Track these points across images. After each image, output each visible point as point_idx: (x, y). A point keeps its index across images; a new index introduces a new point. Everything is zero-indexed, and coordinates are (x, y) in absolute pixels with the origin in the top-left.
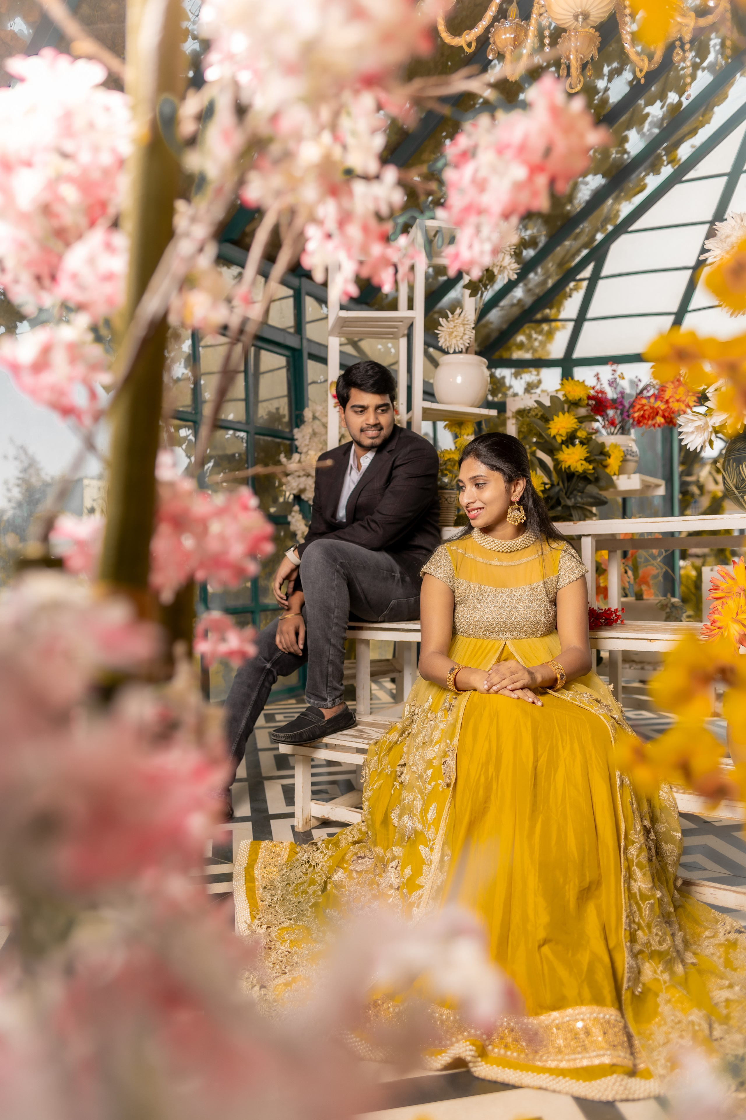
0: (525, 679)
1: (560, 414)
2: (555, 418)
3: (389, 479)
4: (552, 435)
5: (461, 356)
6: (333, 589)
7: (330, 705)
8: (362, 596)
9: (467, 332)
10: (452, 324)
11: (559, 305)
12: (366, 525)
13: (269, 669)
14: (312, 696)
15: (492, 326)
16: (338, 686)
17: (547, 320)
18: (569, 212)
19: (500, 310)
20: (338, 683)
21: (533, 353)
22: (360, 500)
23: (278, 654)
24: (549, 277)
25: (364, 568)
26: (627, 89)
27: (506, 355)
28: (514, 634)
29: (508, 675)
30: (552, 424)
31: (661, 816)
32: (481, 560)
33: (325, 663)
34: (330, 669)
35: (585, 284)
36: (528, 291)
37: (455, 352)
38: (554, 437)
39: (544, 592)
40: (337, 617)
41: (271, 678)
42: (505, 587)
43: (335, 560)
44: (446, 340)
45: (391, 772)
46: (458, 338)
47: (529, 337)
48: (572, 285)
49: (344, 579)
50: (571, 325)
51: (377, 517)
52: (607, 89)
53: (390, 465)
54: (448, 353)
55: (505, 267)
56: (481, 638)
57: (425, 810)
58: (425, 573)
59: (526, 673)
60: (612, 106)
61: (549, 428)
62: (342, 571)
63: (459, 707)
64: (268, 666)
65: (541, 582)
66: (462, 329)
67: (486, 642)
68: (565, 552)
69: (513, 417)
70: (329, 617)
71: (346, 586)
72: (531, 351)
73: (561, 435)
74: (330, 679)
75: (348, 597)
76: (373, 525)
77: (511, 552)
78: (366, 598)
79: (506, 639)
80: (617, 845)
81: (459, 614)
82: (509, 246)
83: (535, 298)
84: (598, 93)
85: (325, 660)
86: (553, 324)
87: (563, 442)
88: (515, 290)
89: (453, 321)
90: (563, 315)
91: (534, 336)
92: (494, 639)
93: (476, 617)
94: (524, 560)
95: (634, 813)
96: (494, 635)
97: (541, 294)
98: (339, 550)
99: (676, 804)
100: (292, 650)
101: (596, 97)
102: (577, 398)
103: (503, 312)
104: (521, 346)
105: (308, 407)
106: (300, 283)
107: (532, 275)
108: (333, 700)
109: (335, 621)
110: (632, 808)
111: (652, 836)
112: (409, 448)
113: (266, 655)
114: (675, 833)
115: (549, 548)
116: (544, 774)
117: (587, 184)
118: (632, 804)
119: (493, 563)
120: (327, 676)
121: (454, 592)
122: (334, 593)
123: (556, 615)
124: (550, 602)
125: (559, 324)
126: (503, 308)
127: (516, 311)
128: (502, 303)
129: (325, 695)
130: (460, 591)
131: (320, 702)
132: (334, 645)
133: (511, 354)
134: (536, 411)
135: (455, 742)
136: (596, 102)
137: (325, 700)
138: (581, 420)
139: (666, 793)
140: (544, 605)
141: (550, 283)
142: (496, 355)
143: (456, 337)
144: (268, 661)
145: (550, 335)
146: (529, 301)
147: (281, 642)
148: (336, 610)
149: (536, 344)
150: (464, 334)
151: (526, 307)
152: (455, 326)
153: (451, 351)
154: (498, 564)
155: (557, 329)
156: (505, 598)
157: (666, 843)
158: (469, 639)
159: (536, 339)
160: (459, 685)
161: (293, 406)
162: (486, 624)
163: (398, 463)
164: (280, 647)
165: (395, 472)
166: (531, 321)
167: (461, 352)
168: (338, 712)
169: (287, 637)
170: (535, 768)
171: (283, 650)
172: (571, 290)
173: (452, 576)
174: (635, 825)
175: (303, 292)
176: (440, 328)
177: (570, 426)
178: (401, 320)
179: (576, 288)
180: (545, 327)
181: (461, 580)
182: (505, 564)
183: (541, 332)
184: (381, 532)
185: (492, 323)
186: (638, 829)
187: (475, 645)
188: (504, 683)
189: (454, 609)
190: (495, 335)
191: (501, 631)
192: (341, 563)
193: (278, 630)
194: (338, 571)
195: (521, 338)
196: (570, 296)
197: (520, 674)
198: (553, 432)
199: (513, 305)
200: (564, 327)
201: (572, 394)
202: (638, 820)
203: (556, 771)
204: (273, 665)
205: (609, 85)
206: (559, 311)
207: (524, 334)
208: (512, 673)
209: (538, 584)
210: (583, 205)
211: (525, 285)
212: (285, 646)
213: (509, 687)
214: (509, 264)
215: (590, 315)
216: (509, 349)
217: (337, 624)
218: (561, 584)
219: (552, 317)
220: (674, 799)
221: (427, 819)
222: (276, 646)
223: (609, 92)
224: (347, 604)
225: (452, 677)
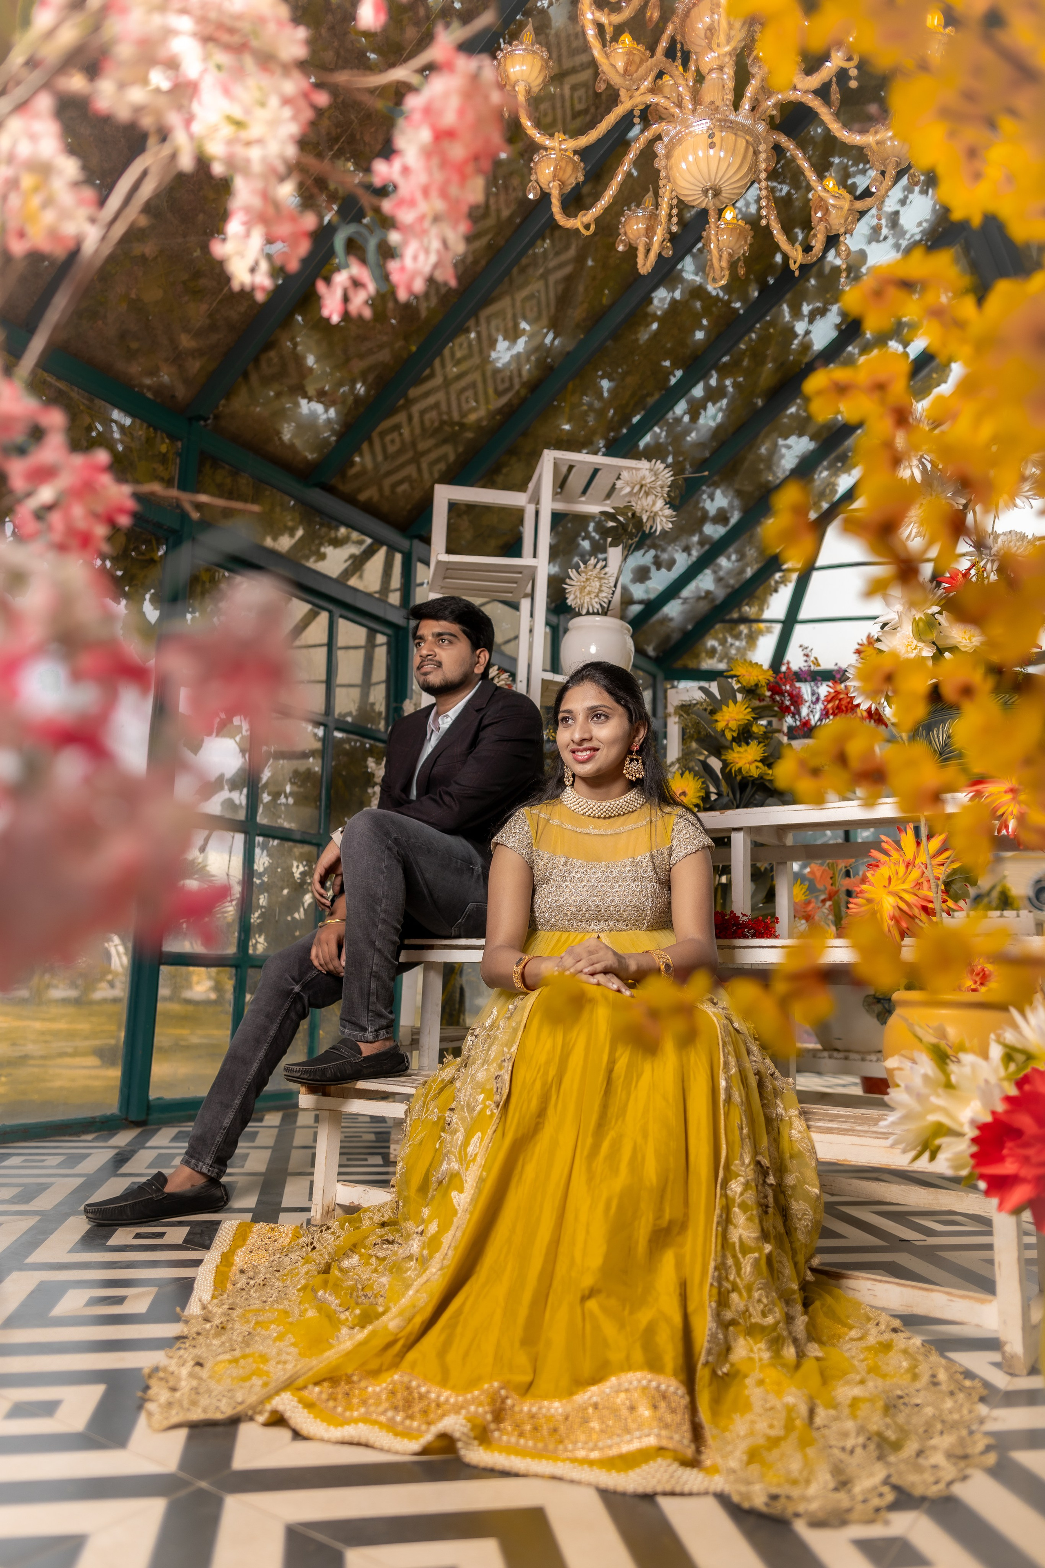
0: (609, 960)
1: (731, 702)
2: (724, 708)
3: (474, 743)
4: (719, 729)
5: (598, 618)
6: (382, 872)
7: (370, 1038)
8: (425, 891)
9: (604, 588)
10: (584, 577)
11: (762, 603)
12: (438, 798)
13: (298, 994)
14: (347, 1024)
15: (672, 625)
16: (385, 1012)
17: (745, 620)
18: (769, 482)
19: (683, 603)
20: (386, 1008)
21: (728, 663)
22: (435, 770)
23: (312, 974)
24: (747, 565)
25: (429, 851)
26: (834, 334)
27: (692, 664)
28: (611, 924)
29: (585, 955)
30: (718, 716)
31: (792, 1164)
32: (570, 827)
33: (367, 976)
34: (373, 985)
35: (794, 576)
36: (719, 580)
37: (588, 613)
38: (723, 731)
39: (650, 868)
40: (385, 912)
41: (299, 1006)
42: (599, 861)
43: (387, 834)
44: (576, 597)
45: (439, 1118)
46: (593, 596)
47: (723, 642)
48: (778, 576)
49: (399, 861)
50: (777, 628)
51: (454, 788)
52: (807, 333)
53: (476, 724)
54: (579, 614)
55: (656, 514)
56: (566, 930)
57: (466, 1144)
58: (497, 844)
59: (610, 953)
60: (816, 353)
61: (717, 721)
62: (395, 849)
63: (524, 1008)
64: (297, 989)
65: (648, 854)
66: (598, 584)
67: (573, 935)
68: (681, 817)
69: (675, 713)
70: (374, 911)
71: (400, 871)
72: (725, 661)
73: (731, 730)
74: (373, 999)
75: (403, 886)
76: (447, 799)
77: (610, 817)
78: (431, 895)
79: (601, 931)
81: (538, 900)
82: (662, 487)
83: (729, 590)
84: (796, 335)
85: (367, 971)
86: (755, 626)
87: (734, 739)
88: (700, 577)
89: (585, 572)
90: (767, 615)
91: (730, 640)
92: (584, 931)
93: (559, 900)
94: (628, 828)
95: (742, 1139)
96: (584, 925)
97: (737, 586)
98: (393, 822)
99: (813, 1147)
100: (331, 967)
101: (796, 342)
102: (753, 683)
103: (686, 606)
104: (712, 652)
105: (411, 698)
106: (411, 546)
107: (723, 561)
108: (376, 1031)
109: (382, 916)
110: (741, 1133)
111: (771, 1180)
112: (501, 704)
113: (296, 974)
114: (810, 1188)
115: (659, 813)
117: (789, 447)
118: (742, 1129)
119: (585, 831)
120: (369, 995)
121: (532, 869)
122: (382, 878)
123: (670, 903)
124: (659, 881)
125: (762, 626)
126: (685, 601)
127: (704, 606)
128: (686, 593)
129: (364, 1022)
130: (541, 867)
131: (357, 1033)
132: (379, 951)
133: (699, 662)
134: (705, 706)
135: (515, 1047)
136: (794, 347)
137: (365, 1030)
138: (759, 713)
139: (800, 1132)
140: (650, 886)
141: (749, 572)
142: (679, 664)
143: (589, 593)
144: (297, 983)
145: (752, 639)
146: (720, 594)
147: (317, 956)
148: (384, 900)
149: (733, 652)
150: (600, 591)
151: (718, 602)
152: (587, 580)
153: (584, 612)
154: (592, 832)
155: (760, 633)
156: (598, 874)
157: (797, 1201)
158: (551, 933)
159: (732, 645)
160: (528, 981)
161: (392, 699)
162: (573, 909)
163: (486, 722)
164: (316, 963)
165: (482, 734)
166: (723, 621)
167: (598, 614)
168: (383, 1049)
169: (326, 948)
171: (320, 968)
172: (777, 582)
173: (531, 845)
174: (741, 1155)
175: (414, 558)
176: (568, 581)
177: (741, 716)
178: (519, 570)
179: (784, 581)
180: (744, 629)
181: (541, 852)
182: (602, 832)
183: (737, 637)
184: (456, 808)
185: (671, 620)
186: (747, 1161)
187: (558, 941)
188: (580, 965)
189: (534, 894)
190: (676, 636)
191: (593, 919)
192: (395, 839)
193: (316, 940)
194: (389, 849)
195: (711, 643)
196: (776, 591)
197: (601, 953)
198: (720, 725)
199: (699, 598)
200: (769, 631)
201: (747, 678)
202: (747, 1149)
204: (304, 989)
205: (811, 328)
206: (761, 610)
207: (716, 639)
209: (644, 859)
210: (788, 473)
211: (715, 572)
212: (322, 962)
213: (586, 970)
214: (661, 510)
215: (803, 615)
216: (697, 656)
217: (384, 921)
218: (675, 858)
219: (753, 617)
220: (811, 1141)
221: (466, 1154)
222: (311, 961)
223: (812, 336)
224: (401, 896)
225: (519, 969)
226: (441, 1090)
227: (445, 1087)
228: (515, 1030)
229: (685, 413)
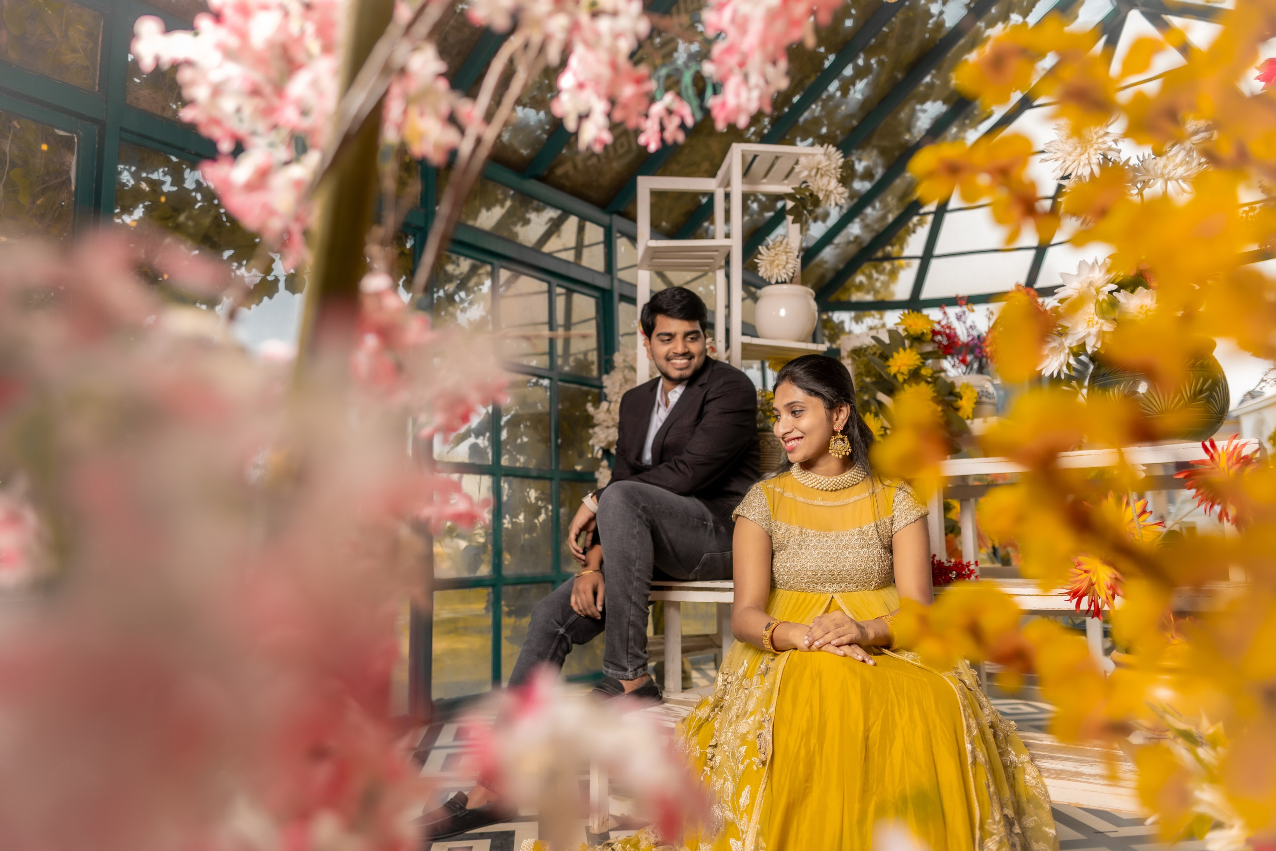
0: (854, 633)
1: (901, 350)
2: (895, 355)
3: (700, 416)
4: (892, 374)
5: (785, 286)
6: (634, 537)
7: (631, 676)
8: (669, 548)
9: (790, 261)
10: (773, 252)
11: (902, 242)
12: (674, 466)
13: (562, 635)
14: (610, 665)
15: (826, 266)
16: (641, 653)
17: (888, 258)
18: (907, 141)
19: (835, 248)
20: (641, 650)
21: (875, 295)
22: (668, 439)
23: (573, 618)
24: (889, 211)
25: (671, 514)
26: (963, 12)
27: (844, 298)
28: (843, 585)
29: (832, 627)
30: (891, 362)
31: (1029, 808)
32: (801, 499)
33: (625, 625)
34: (631, 633)
35: (930, 218)
36: (866, 227)
37: (777, 283)
38: (895, 376)
39: (876, 536)
40: (639, 570)
41: (564, 645)
42: (830, 530)
43: (636, 504)
44: (766, 270)
45: (701, 754)
46: (781, 267)
47: (870, 277)
48: (915, 219)
49: (647, 526)
50: (916, 263)
51: (686, 457)
52: (941, 13)
53: (701, 399)
54: (769, 284)
55: (831, 192)
56: (803, 591)
57: (737, 794)
58: (737, 516)
59: (855, 626)
61: (889, 366)
62: (644, 516)
63: (776, 669)
64: (562, 631)
65: (873, 524)
66: (784, 257)
67: (810, 595)
68: (900, 489)
69: (848, 356)
70: (629, 570)
71: (649, 535)
72: (872, 293)
73: (902, 374)
74: (631, 644)
75: (652, 547)
76: (681, 466)
77: (836, 490)
78: (673, 550)
79: (835, 592)
80: (970, 835)
81: (777, 564)
82: (835, 169)
83: (874, 234)
84: (932, 16)
85: (625, 620)
86: (897, 263)
87: (905, 381)
88: (850, 225)
89: (774, 248)
90: (907, 252)
91: (875, 275)
92: (819, 592)
93: (796, 566)
94: (852, 499)
95: (991, 797)
96: (819, 587)
97: (881, 230)
98: (641, 493)
99: (1046, 792)
100: (589, 612)
101: (931, 21)
102: (919, 332)
103: (838, 251)
104: (860, 287)
105: (619, 351)
106: (611, 220)
107: (869, 210)
108: (635, 670)
109: (636, 574)
110: (989, 792)
111: (1017, 829)
112: (721, 381)
113: (560, 618)
114: (1047, 829)
115: (881, 486)
116: (877, 746)
117: (925, 111)
118: (988, 787)
119: (816, 502)
120: (628, 640)
121: (771, 537)
122: (635, 542)
123: (892, 564)
124: (885, 548)
125: (903, 262)
126: (838, 246)
127: (853, 249)
128: (837, 240)
129: (625, 663)
130: (778, 536)
131: (619, 673)
132: (635, 604)
133: (850, 296)
134: (875, 349)
135: (772, 710)
136: (930, 26)
137: (626, 670)
138: (925, 356)
139: (1033, 778)
140: (877, 551)
141: (891, 218)
142: (833, 298)
143: (778, 265)
144: (561, 626)
145: (893, 274)
146: (867, 237)
147: (576, 603)
148: (637, 561)
149: (878, 284)
150: (787, 263)
151: (865, 244)
152: (776, 254)
153: (774, 281)
154: (822, 504)
155: (901, 267)
156: (830, 543)
157: (1037, 841)
158: (790, 593)
159: (877, 280)
160: (777, 644)
161: (603, 351)
162: (810, 573)
163: (709, 397)
164: (576, 609)
165: (707, 408)
166: (870, 260)
167: (785, 282)
168: (641, 685)
169: (583, 597)
170: (866, 739)
171: (579, 613)
172: (915, 225)
173: (769, 518)
174: (992, 813)
175: (614, 230)
176: (759, 256)
177: (912, 362)
178: (716, 249)
179: (921, 223)
180: (887, 266)
181: (778, 523)
182: (830, 503)
183: (881, 272)
184: (690, 474)
185: (826, 262)
186: (997, 818)
187: (798, 600)
188: (828, 637)
189: (772, 558)
190: (830, 276)
191: (827, 581)
192: (644, 507)
193: (574, 589)
194: (639, 517)
195: (860, 278)
196: (914, 232)
197: (847, 627)
198: (893, 370)
199: (849, 243)
200: (909, 266)
201: (914, 327)
202: (996, 806)
203: (892, 743)
204: (567, 630)
205: (944, 9)
206: (902, 248)
207: (864, 273)
208: (838, 626)
209: (869, 527)
210: (923, 133)
211: (862, 220)
212: (581, 608)
213: (834, 642)
214: (836, 188)
215: (938, 251)
216: (847, 290)
217: (638, 579)
218: (897, 527)
219: (895, 255)
220: (1044, 785)
221: (739, 806)
222: (571, 607)
223: (945, 16)
224: (650, 556)
225: (768, 634)
226: (700, 727)
227: (703, 724)
228: (771, 691)
229: (837, 90)
